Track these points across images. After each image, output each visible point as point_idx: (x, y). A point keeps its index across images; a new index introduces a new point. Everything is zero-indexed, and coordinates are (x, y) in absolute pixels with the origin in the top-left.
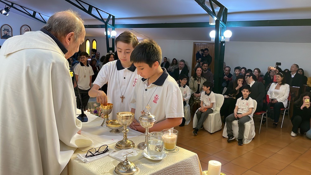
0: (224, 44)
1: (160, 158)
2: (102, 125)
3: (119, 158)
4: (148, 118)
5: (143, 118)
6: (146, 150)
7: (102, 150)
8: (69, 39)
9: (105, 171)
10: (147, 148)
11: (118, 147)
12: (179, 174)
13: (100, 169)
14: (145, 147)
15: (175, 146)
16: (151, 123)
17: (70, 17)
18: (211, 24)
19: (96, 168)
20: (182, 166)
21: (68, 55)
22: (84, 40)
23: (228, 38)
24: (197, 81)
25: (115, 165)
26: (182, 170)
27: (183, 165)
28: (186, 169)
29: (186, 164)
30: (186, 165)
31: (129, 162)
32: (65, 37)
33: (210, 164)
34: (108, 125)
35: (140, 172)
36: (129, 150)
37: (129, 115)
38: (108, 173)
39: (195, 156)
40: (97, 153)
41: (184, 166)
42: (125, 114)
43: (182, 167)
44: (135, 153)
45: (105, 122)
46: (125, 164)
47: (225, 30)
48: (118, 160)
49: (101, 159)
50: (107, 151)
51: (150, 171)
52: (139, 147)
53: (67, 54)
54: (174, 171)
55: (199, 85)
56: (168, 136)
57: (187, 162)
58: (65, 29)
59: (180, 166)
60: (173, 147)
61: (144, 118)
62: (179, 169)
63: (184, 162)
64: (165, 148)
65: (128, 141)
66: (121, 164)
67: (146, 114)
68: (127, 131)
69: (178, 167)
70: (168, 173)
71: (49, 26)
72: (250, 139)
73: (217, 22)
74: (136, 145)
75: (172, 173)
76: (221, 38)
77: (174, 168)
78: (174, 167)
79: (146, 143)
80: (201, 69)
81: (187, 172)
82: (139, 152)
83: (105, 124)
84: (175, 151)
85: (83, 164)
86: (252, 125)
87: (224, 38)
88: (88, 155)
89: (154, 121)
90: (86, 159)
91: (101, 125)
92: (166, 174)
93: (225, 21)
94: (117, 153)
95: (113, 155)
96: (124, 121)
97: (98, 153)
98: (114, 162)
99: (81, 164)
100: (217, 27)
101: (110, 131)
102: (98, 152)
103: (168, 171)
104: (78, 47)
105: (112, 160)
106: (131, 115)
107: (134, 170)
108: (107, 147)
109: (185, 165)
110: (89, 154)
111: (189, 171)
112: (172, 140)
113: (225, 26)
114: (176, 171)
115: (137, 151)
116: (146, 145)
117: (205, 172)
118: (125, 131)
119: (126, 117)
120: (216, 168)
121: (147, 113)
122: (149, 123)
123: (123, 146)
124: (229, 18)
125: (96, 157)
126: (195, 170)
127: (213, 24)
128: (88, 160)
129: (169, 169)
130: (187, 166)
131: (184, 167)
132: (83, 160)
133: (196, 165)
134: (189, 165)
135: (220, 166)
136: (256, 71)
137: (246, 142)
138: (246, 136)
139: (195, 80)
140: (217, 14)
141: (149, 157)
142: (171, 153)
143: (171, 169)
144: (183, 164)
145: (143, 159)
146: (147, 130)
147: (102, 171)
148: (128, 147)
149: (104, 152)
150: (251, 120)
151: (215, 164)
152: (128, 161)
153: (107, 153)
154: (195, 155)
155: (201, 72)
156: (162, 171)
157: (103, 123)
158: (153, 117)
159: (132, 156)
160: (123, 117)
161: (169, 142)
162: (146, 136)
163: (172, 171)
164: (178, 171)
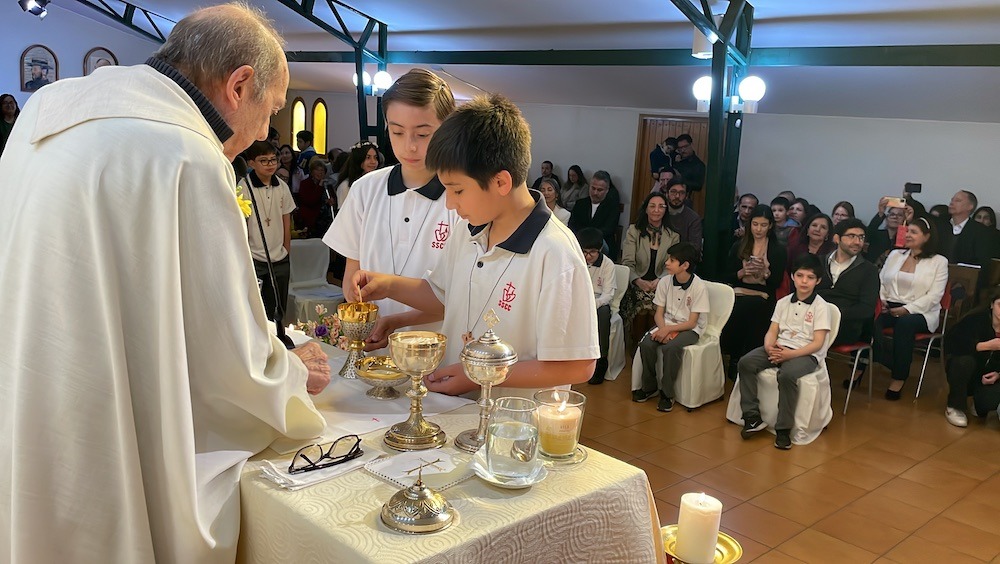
0: (739, 121)
1: (527, 481)
2: (342, 373)
3: (394, 478)
4: (491, 352)
5: (472, 353)
6: (481, 454)
7: (342, 450)
8: (239, 90)
9: (348, 517)
10: (484, 447)
11: (394, 441)
12: (585, 532)
13: (335, 512)
14: (478, 445)
15: (576, 444)
16: (498, 370)
17: (241, 20)
18: (700, 56)
19: (321, 509)
20: (596, 509)
21: (235, 143)
22: (283, 97)
23: (752, 102)
24: (647, 238)
25: (381, 500)
26: (596, 521)
27: (598, 506)
28: (607, 517)
29: (607, 503)
30: (609, 505)
31: (426, 491)
32: (224, 81)
33: (685, 505)
34: (362, 373)
35: (463, 522)
36: (429, 455)
37: (428, 341)
38: (359, 523)
39: (639, 477)
40: (325, 461)
41: (603, 509)
42: (416, 337)
43: (595, 512)
44: (446, 463)
45: (352, 364)
46: (414, 496)
47: (743, 76)
48: (393, 485)
49: (336, 480)
50: (356, 453)
51: (492, 522)
52: (459, 444)
53: (230, 141)
54: (571, 524)
55: (654, 253)
56: (554, 413)
57: (612, 495)
58: (224, 54)
59: (588, 509)
60: (568, 448)
61: (478, 354)
62: (587, 517)
63: (601, 494)
64: (542, 450)
65: (425, 426)
66: (401, 497)
67: (485, 341)
68: (421, 393)
69: (582, 512)
70: (549, 530)
71: (175, 47)
72: (816, 431)
73: (719, 49)
74: (450, 438)
75: (565, 528)
76: (730, 100)
77: (570, 515)
78: (570, 509)
79: (482, 431)
80: (663, 202)
81: (611, 529)
82: (458, 461)
83: (351, 371)
84: (575, 459)
85: (281, 493)
86: (821, 386)
87: (741, 101)
88: (296, 466)
89: (510, 363)
90: (290, 477)
91: (340, 374)
92: (545, 531)
93: (743, 46)
94: (387, 462)
95: (377, 467)
96: (412, 360)
97: (329, 461)
98: (377, 490)
99: (275, 493)
100: (717, 66)
101: (368, 393)
102: (327, 456)
103: (550, 524)
104: (264, 120)
105: (374, 483)
106: (436, 342)
107: (443, 517)
108: (357, 444)
109: (605, 506)
110: (302, 463)
111: (618, 526)
112: (567, 425)
113: (744, 64)
114: (577, 525)
115: (452, 460)
116: (481, 437)
117: (669, 530)
118: (413, 393)
119: (420, 346)
120: (704, 518)
121: (487, 335)
122: (494, 368)
123: (408, 439)
124: (759, 37)
125: (322, 473)
126: (637, 524)
127: (705, 55)
128: (296, 482)
129: (554, 517)
130: (612, 508)
131: (602, 512)
132: (282, 481)
133: (642, 506)
134: (617, 506)
135: (717, 512)
136: (841, 210)
137: (800, 440)
138: (805, 423)
139: (642, 235)
140: (717, 22)
141: (491, 478)
142: (563, 465)
143: (561, 517)
144: (599, 503)
145: (472, 482)
146: (485, 391)
147: (340, 516)
148: (423, 442)
149: (347, 458)
150: (820, 368)
151: (700, 504)
152: (424, 486)
153: (357, 462)
154: (640, 475)
155: (662, 211)
156: (533, 523)
157: (345, 367)
158: (506, 349)
159: (437, 471)
160: (410, 346)
161: (557, 432)
162: (482, 409)
163: (564, 523)
164: (584, 523)
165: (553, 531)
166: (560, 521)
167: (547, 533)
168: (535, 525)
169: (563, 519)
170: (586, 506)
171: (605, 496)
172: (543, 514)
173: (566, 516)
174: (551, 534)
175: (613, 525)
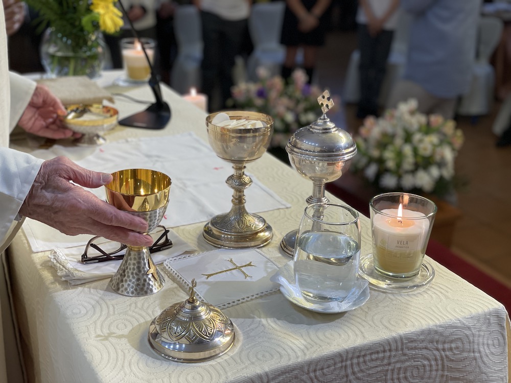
1: (340, 306)
4: (323, 143)
12: (408, 374)
20: (426, 348)
26: (426, 362)
27: (430, 346)
28: (442, 359)
29: (444, 342)
30: (447, 346)
31: (200, 308)
37: (251, 124)
41: (437, 349)
43: (424, 352)
44: (258, 267)
52: (284, 246)
54: (389, 364)
57: (452, 334)
59: (415, 348)
62: (414, 358)
63: (436, 332)
66: (171, 314)
69: (406, 351)
70: (356, 369)
75: (379, 369)
77: (388, 354)
78: (387, 348)
81: (446, 373)
82: (272, 266)
92: (349, 371)
94: (197, 258)
95: (177, 265)
103: (358, 364)
107: (221, 340)
109: (440, 346)
111: (458, 370)
114: (398, 365)
123: (227, 234)
126: (484, 369)
129: (364, 356)
130: (451, 349)
131: (436, 353)
133: (496, 348)
134: (457, 348)
143: (374, 356)
144: (431, 342)
152: (197, 303)
156: (332, 362)
161: (394, 248)
163: (378, 363)
164: (408, 364)
165: (362, 371)
166: (372, 360)
167: (354, 373)
168: (335, 364)
169: (377, 359)
170: (413, 345)
171: (441, 334)
172: (347, 352)
173: (381, 355)
174: (359, 375)
175: (451, 369)
